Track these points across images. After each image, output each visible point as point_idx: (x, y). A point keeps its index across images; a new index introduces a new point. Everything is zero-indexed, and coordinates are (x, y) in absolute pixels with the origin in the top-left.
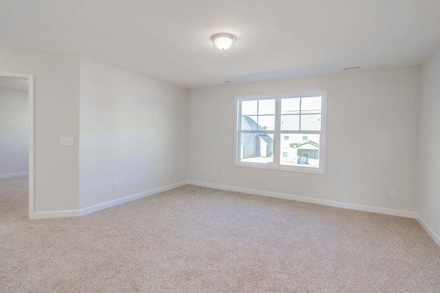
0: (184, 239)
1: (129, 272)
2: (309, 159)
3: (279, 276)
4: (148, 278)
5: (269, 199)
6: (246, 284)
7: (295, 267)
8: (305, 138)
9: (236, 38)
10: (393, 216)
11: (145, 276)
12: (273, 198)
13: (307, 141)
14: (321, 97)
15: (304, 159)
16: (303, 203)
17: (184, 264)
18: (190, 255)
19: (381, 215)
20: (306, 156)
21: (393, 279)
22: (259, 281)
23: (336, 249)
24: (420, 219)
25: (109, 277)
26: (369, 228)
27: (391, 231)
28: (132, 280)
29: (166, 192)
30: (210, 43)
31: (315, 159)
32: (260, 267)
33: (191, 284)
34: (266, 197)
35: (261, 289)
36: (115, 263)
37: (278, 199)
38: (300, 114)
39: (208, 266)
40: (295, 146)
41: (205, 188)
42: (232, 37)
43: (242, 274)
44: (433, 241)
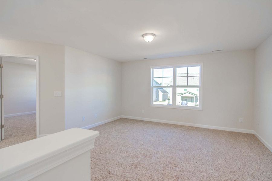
0: (128, 147)
1: (103, 165)
2: (188, 103)
3: (184, 165)
4: (114, 167)
5: (171, 125)
6: (167, 169)
7: (192, 160)
8: (185, 90)
9: (156, 36)
10: (241, 133)
11: (112, 166)
12: (173, 124)
13: (186, 92)
14: (199, 67)
15: (185, 102)
16: (190, 127)
17: (132, 160)
18: (134, 155)
19: (235, 132)
20: (186, 100)
21: (245, 165)
22: (174, 167)
23: (213, 150)
24: (256, 134)
25: (92, 167)
26: (229, 139)
27: (241, 141)
28: (106, 169)
29: (110, 122)
30: (141, 38)
31: (191, 102)
32: (173, 160)
33: (138, 170)
34: (169, 124)
35: (176, 171)
36: (94, 161)
37: (176, 125)
38: (188, 76)
39: (145, 161)
40: (180, 95)
41: (132, 120)
42: (154, 35)
43: (164, 164)
44: (264, 145)
